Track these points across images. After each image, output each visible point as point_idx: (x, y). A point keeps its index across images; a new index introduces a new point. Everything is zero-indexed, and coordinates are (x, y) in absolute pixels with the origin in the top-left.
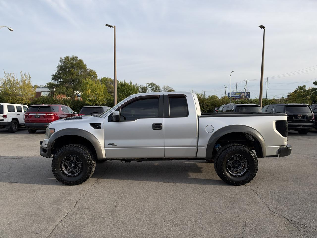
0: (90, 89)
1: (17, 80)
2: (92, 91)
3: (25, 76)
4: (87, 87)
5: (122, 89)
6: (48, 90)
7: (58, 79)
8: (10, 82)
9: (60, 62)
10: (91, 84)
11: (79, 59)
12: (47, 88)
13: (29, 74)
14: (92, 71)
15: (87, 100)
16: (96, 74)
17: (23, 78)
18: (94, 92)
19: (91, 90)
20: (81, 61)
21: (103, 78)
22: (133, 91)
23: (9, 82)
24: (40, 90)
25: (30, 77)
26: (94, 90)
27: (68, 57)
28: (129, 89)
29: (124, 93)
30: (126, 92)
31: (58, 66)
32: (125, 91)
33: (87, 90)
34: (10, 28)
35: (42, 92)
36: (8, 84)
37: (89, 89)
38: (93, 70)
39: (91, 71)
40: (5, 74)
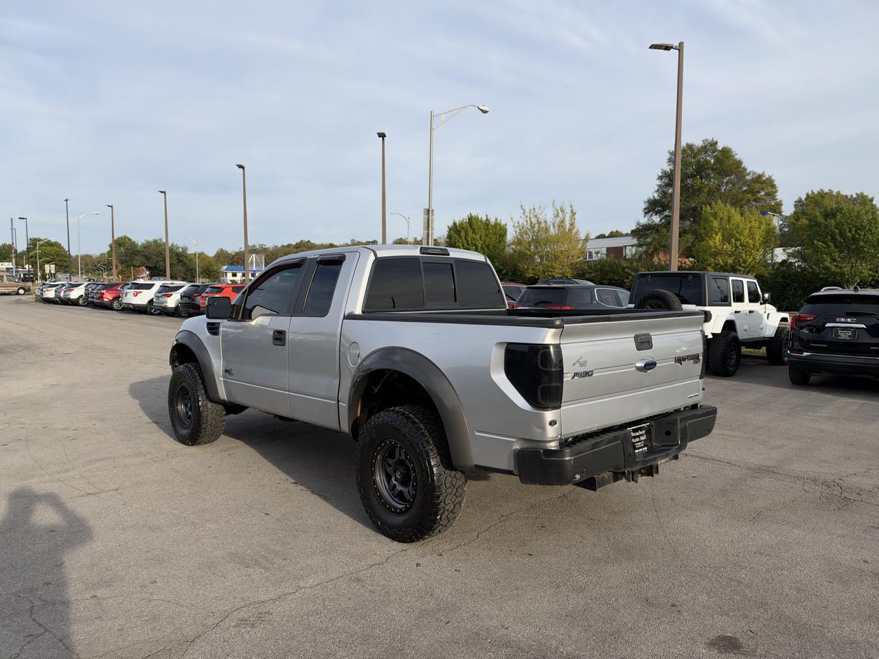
0: (720, 234)
1: (546, 222)
2: (727, 238)
3: (562, 211)
4: (711, 228)
5: (826, 226)
6: (635, 241)
7: (664, 210)
8: (532, 228)
9: (667, 164)
10: (726, 218)
11: (720, 147)
12: (631, 237)
13: (571, 206)
14: (760, 176)
15: (710, 265)
16: (773, 186)
17: (557, 216)
18: (733, 240)
19: (723, 235)
20: (726, 152)
21: (810, 193)
22: (870, 230)
23: (529, 230)
24: (622, 241)
25: (572, 211)
26: (732, 236)
27: (691, 145)
28: (851, 226)
29: (833, 239)
30: (842, 234)
31: (660, 174)
32: (837, 231)
33: (711, 237)
34: (481, 107)
35: (625, 246)
36: (526, 233)
37: (717, 234)
38: (763, 173)
39: (758, 179)
40: (523, 212)
